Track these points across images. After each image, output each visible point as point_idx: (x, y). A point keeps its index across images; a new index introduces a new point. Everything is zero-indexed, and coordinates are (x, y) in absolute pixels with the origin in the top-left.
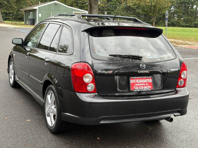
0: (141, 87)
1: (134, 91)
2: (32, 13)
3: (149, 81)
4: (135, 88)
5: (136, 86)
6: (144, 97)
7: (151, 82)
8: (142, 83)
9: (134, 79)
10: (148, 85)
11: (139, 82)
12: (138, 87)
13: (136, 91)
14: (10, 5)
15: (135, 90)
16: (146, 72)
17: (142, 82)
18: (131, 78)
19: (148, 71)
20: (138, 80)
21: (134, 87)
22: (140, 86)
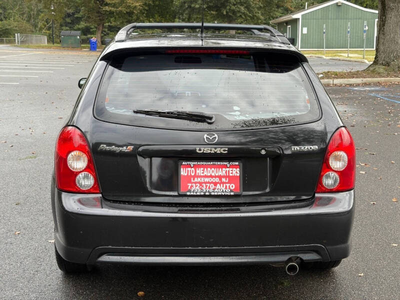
0: (208, 185)
1: (188, 194)
2: (290, 26)
3: (231, 172)
4: (192, 186)
5: (196, 183)
6: (219, 208)
7: (238, 175)
8: (211, 176)
9: (192, 167)
10: (227, 181)
11: (203, 173)
12: (200, 185)
13: (192, 193)
14: (250, 15)
15: (190, 191)
16: (219, 152)
17: (213, 174)
18: (184, 163)
19: (224, 150)
20: (202, 169)
21: (190, 185)
22: (206, 183)
